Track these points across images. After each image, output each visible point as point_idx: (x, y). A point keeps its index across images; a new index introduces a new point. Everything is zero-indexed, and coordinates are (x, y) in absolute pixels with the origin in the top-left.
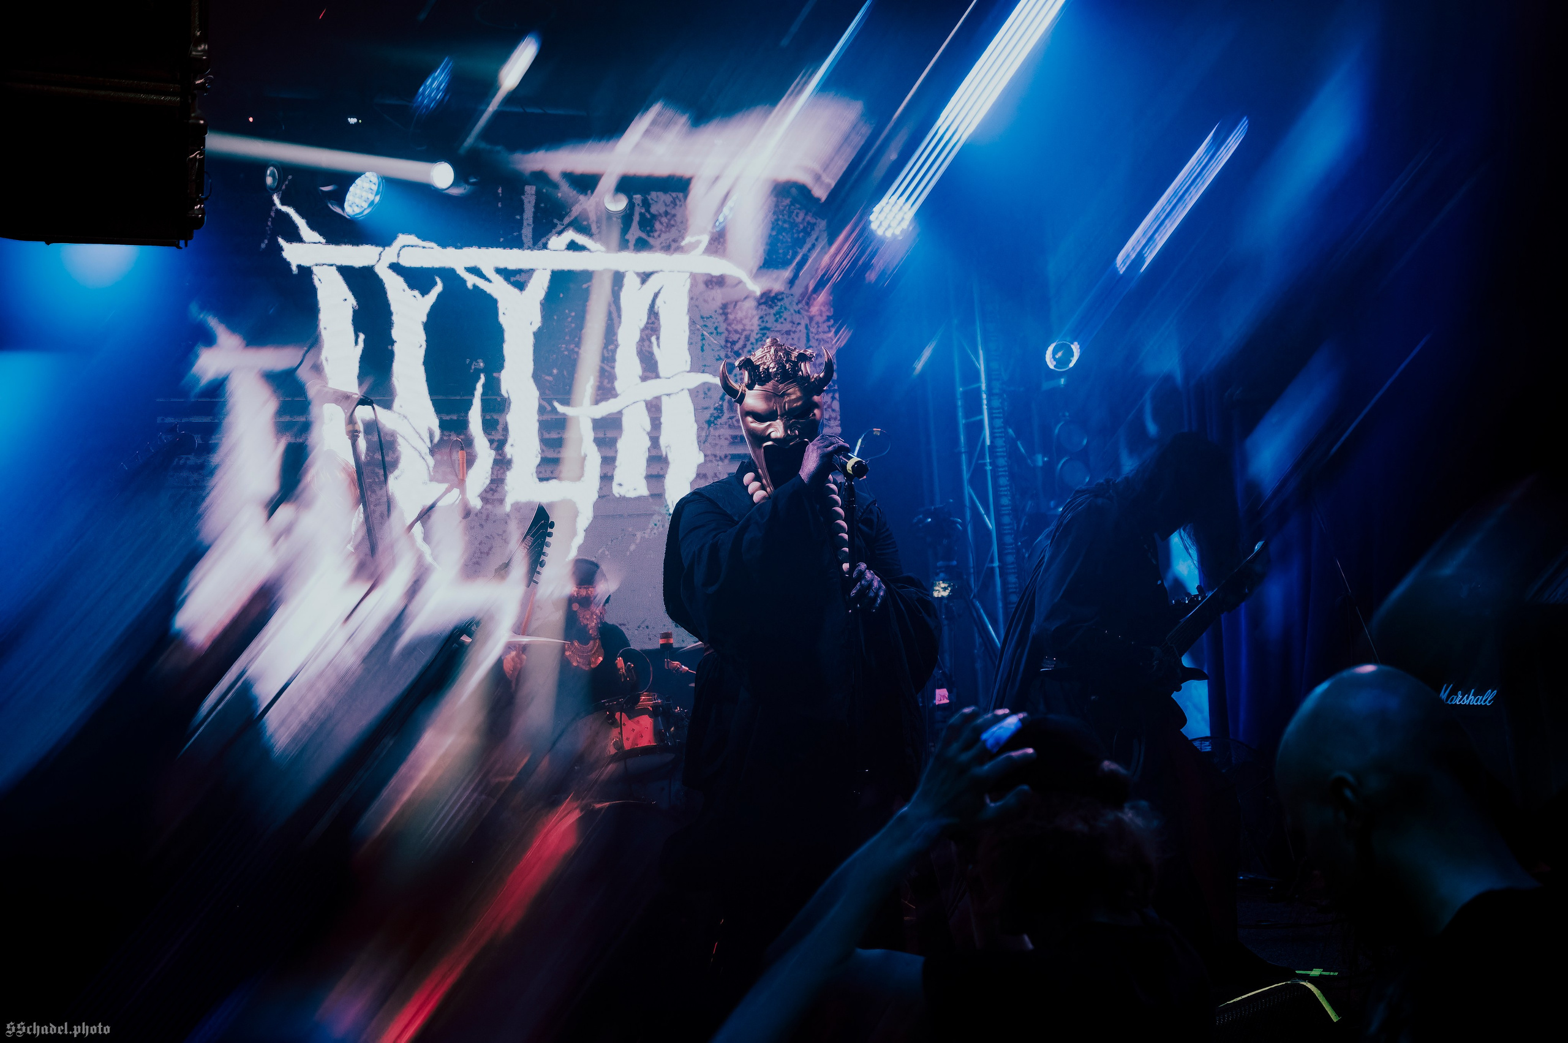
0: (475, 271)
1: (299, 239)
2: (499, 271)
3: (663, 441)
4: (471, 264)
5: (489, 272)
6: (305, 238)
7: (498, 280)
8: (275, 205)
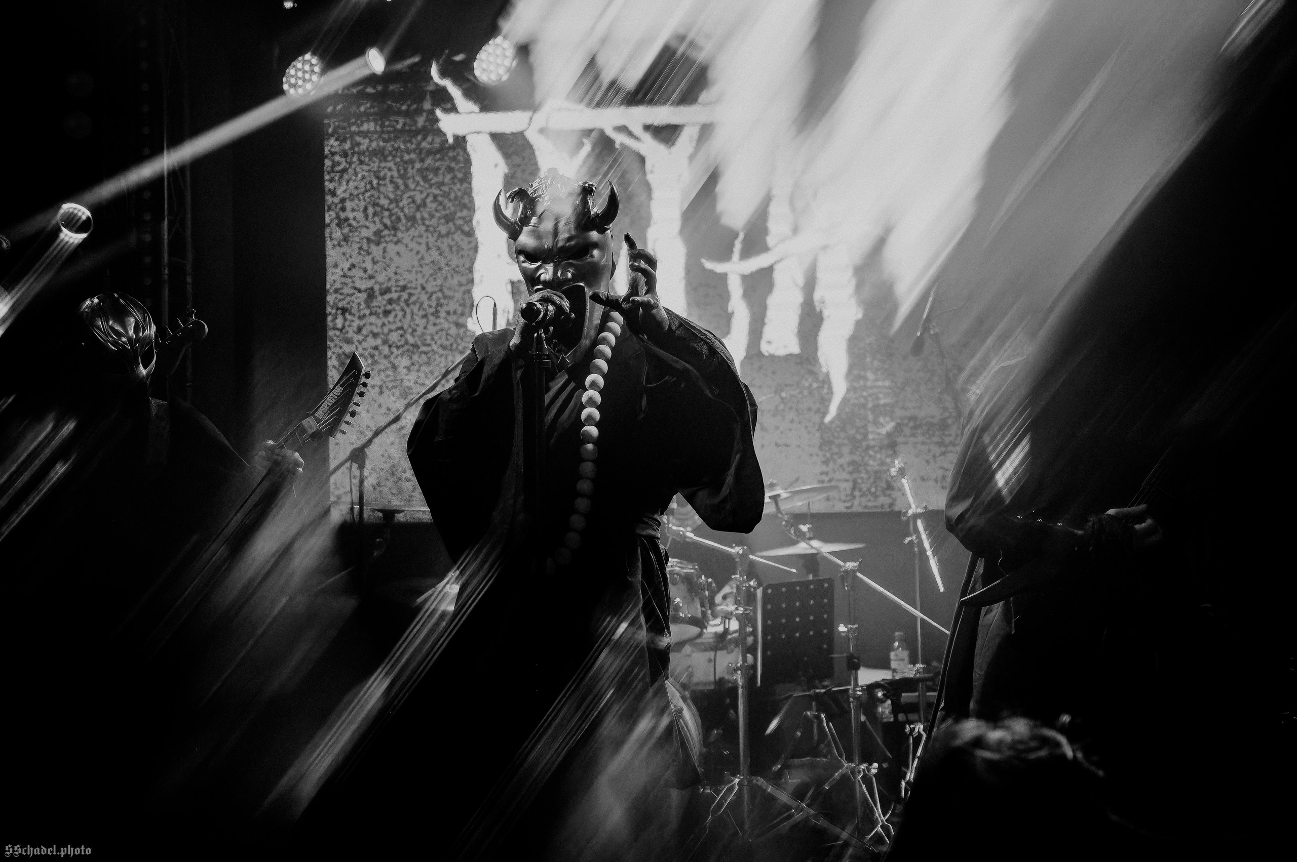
0: (623, 129)
1: (453, 109)
2: (647, 128)
3: (817, 296)
4: (620, 122)
5: (638, 130)
6: (459, 109)
7: (647, 137)
8: (431, 78)
